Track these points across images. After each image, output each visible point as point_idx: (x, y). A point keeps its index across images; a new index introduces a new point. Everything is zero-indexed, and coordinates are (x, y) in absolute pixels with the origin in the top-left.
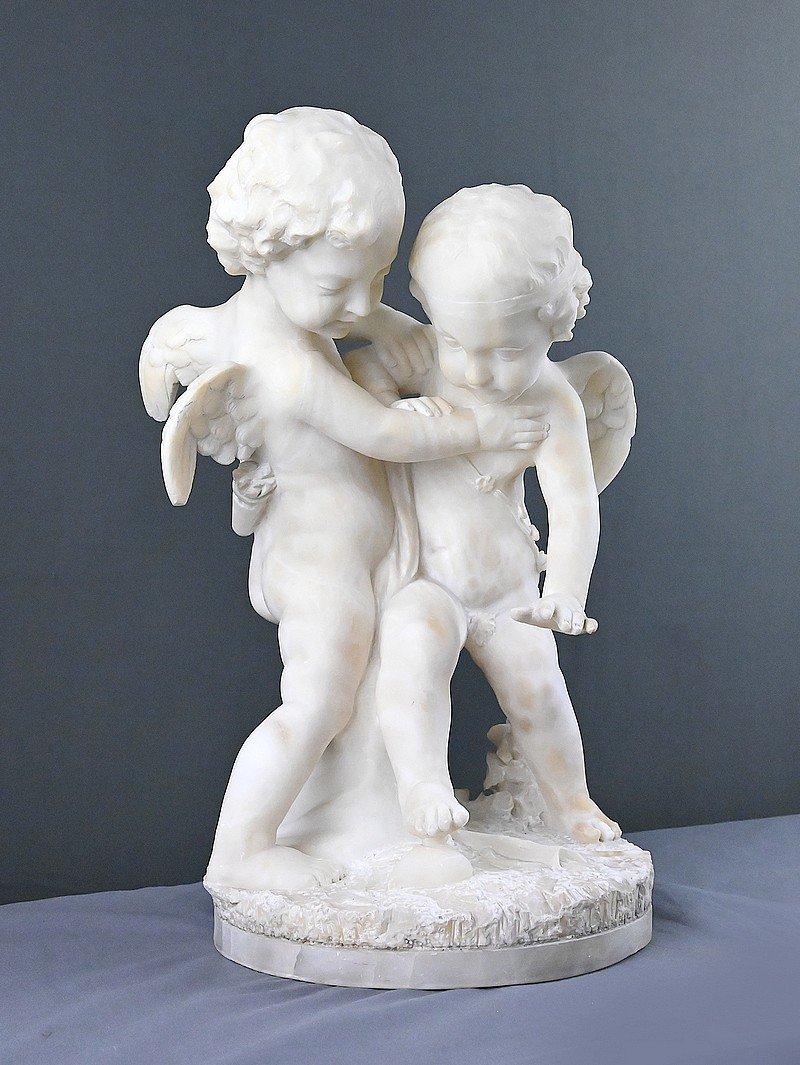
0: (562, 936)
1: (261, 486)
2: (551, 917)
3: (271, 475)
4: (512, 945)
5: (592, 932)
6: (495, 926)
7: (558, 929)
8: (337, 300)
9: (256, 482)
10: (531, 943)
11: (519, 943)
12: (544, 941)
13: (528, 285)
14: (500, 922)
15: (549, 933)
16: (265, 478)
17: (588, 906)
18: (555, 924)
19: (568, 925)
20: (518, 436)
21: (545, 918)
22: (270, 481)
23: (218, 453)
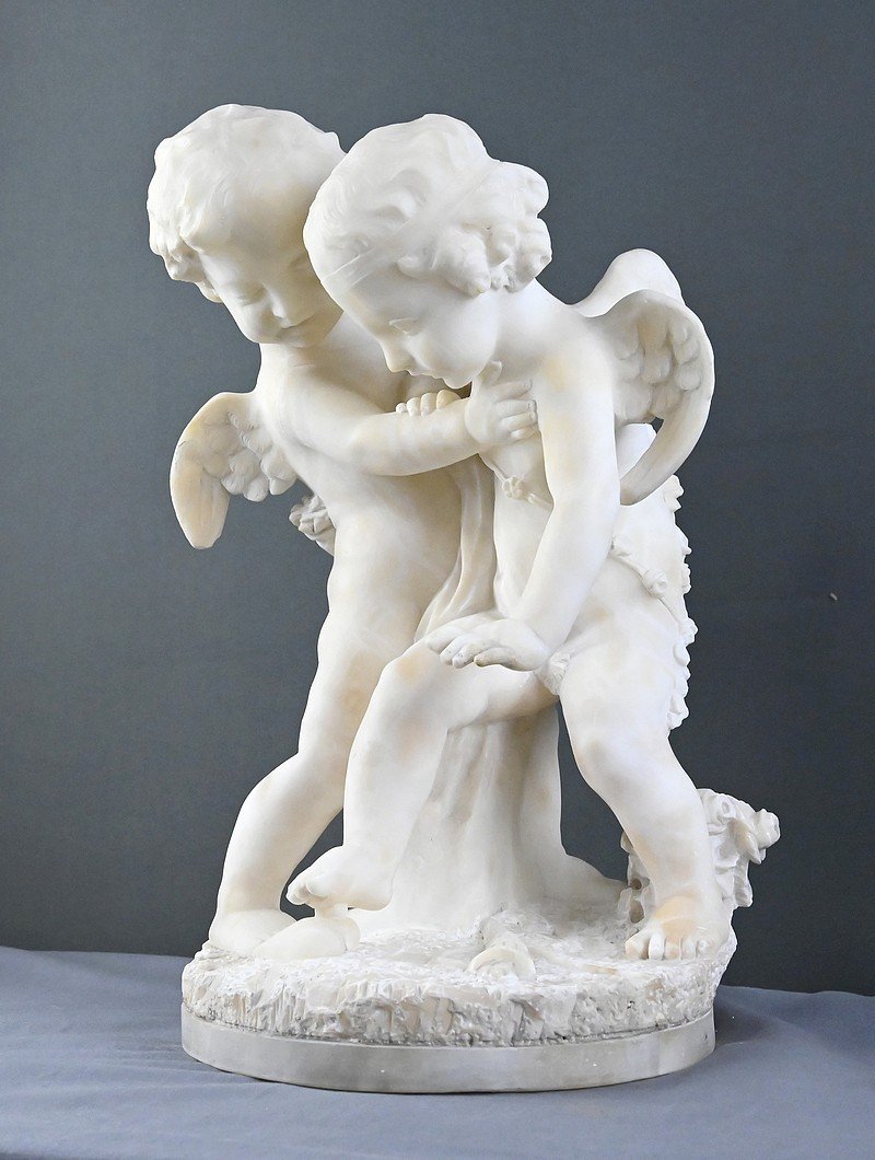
0: (344, 1036)
1: (312, 520)
2: (327, 1010)
3: (320, 507)
4: (284, 1034)
5: (391, 1042)
6: (271, 1008)
7: (336, 1027)
8: (259, 307)
9: (305, 517)
10: (304, 1037)
11: (291, 1033)
12: (319, 1038)
13: (357, 241)
14: (276, 1005)
15: (325, 1029)
16: (315, 510)
17: (385, 1007)
18: (333, 1019)
19: (352, 1024)
20: (506, 423)
21: (323, 1009)
22: (320, 514)
23: (247, 491)
